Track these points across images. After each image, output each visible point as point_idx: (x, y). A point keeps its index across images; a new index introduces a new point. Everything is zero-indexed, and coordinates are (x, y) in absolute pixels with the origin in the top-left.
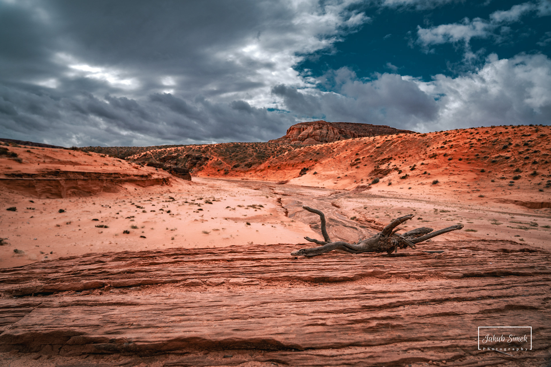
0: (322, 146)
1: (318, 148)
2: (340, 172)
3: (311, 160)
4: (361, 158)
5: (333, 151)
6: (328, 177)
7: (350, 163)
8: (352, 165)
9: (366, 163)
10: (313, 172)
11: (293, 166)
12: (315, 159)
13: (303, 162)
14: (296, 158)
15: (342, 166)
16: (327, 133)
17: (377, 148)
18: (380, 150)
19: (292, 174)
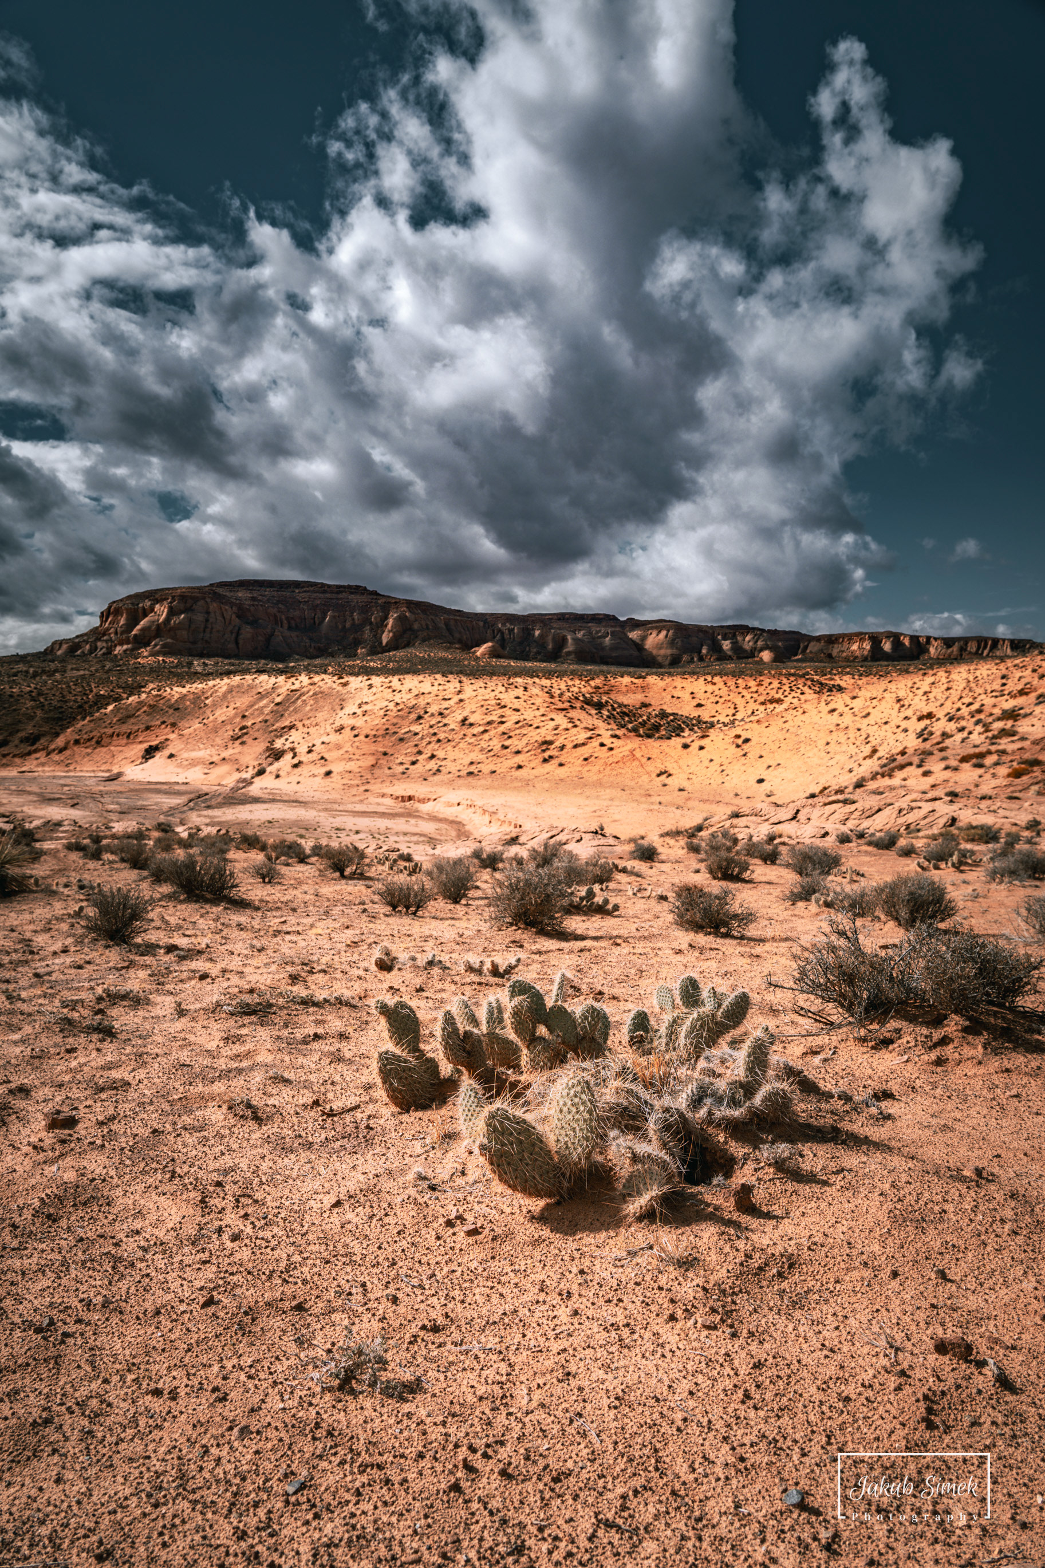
0: (184, 691)
1: (177, 696)
2: (214, 751)
3: (163, 722)
4: (249, 724)
5: (206, 705)
6: (194, 763)
7: (231, 733)
8: (234, 739)
9: (256, 735)
10: (167, 752)
11: (128, 737)
12: (172, 720)
13: (148, 728)
14: (132, 720)
15: (218, 741)
16: (207, 620)
17: (278, 704)
18: (280, 708)
19: (128, 755)
